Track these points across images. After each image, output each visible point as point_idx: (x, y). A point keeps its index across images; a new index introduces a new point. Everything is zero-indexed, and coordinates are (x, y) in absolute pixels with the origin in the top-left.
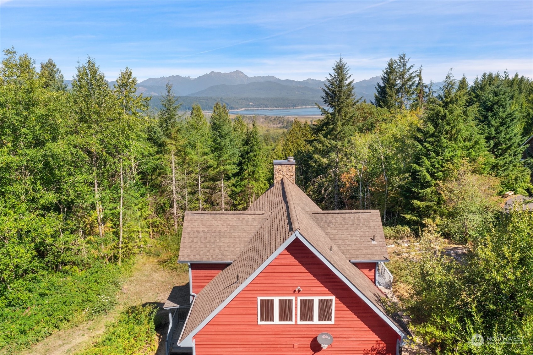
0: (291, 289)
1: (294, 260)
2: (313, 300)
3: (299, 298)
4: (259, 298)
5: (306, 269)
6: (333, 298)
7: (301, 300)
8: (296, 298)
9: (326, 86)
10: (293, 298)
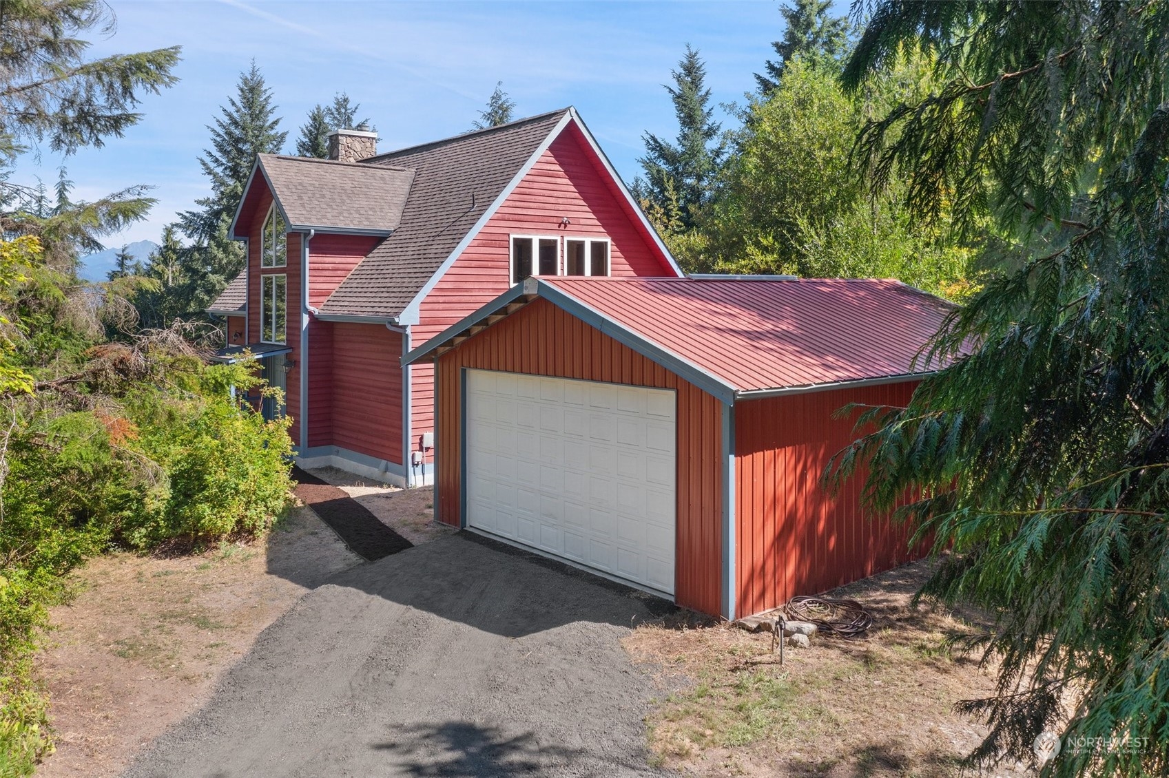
0: (555, 220)
1: (558, 168)
2: (584, 242)
3: (566, 239)
4: (512, 237)
5: (575, 186)
6: (608, 240)
7: (569, 242)
8: (562, 237)
9: (221, 125)
10: (559, 239)
